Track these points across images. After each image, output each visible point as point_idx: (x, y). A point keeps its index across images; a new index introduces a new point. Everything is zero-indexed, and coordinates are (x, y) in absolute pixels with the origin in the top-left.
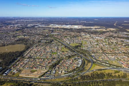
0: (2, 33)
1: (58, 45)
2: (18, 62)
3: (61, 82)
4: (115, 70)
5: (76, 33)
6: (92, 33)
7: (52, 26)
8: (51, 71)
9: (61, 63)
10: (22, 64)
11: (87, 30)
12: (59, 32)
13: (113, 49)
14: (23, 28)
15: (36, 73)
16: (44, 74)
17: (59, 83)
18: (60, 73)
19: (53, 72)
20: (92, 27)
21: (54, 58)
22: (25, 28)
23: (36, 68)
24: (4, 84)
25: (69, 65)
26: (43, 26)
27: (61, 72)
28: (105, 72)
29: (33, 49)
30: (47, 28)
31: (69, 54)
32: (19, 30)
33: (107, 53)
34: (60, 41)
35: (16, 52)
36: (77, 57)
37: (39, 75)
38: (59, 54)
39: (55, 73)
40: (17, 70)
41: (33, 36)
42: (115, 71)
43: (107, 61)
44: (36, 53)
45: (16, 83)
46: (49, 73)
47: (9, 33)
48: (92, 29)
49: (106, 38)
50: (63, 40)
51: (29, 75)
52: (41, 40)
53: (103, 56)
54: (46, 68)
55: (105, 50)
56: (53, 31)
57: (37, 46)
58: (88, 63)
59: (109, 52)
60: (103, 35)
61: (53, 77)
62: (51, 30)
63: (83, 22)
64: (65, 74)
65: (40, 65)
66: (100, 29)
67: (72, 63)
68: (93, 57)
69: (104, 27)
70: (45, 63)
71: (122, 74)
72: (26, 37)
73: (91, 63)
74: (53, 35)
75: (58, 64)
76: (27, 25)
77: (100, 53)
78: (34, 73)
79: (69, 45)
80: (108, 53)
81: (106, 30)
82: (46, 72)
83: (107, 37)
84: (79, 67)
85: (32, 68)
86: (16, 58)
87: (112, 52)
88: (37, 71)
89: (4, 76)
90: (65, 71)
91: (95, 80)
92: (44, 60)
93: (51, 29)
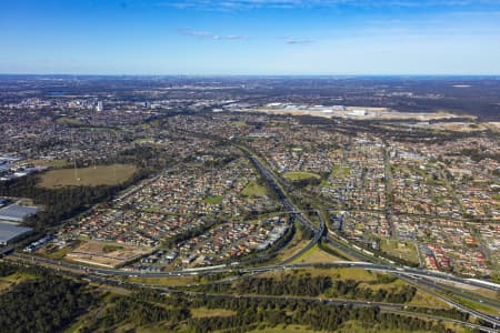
0: (101, 126)
1: (243, 175)
2: (85, 216)
3: (170, 288)
4: (384, 272)
5: (337, 134)
6: (402, 137)
7: (274, 107)
8: (165, 252)
9: (212, 231)
10: (94, 223)
11: (388, 128)
12: (277, 131)
13: (436, 200)
14: (171, 114)
15: (117, 253)
16: (137, 260)
17: (163, 291)
18: (188, 262)
19: (169, 257)
20: (421, 116)
21: (201, 215)
22: (178, 113)
23: (124, 239)
24: (11, 274)
25: (232, 240)
26: (244, 108)
27: (192, 261)
28: (339, 276)
29: (154, 181)
30: (249, 113)
31: (259, 208)
32: (156, 118)
33: (398, 213)
34: (259, 159)
35: (98, 187)
36: (277, 218)
37: (118, 262)
38: (224, 202)
39: (170, 261)
40: (67, 242)
41: (184, 139)
42: (379, 275)
43: (378, 241)
44: (154, 195)
45: (44, 274)
46: (154, 257)
47: (118, 129)
48: (419, 121)
49: (440, 159)
50: (269, 157)
51: (94, 257)
52: (199, 154)
53: (375, 223)
54: (152, 244)
55: (400, 202)
56: (259, 126)
57: (171, 173)
58: (299, 241)
59: (411, 210)
60: (440, 144)
61: (158, 271)
62: (255, 123)
63: (401, 94)
64: (198, 266)
65: (142, 234)
66: (447, 124)
67: (246, 236)
68: (336, 223)
69: (474, 118)
70: (162, 227)
71: (400, 289)
72: (159, 142)
73: (308, 242)
74: (251, 140)
75: (197, 235)
76: (191, 103)
77: (373, 210)
78: (110, 255)
79: (279, 175)
80: (406, 213)
81: (469, 130)
82: (146, 256)
83: (448, 155)
84: (262, 250)
85: (115, 239)
86: (87, 206)
87: (422, 210)
88: (121, 248)
89: (26, 253)
90: (207, 259)
91: (283, 296)
92: (164, 219)
93: (261, 119)
